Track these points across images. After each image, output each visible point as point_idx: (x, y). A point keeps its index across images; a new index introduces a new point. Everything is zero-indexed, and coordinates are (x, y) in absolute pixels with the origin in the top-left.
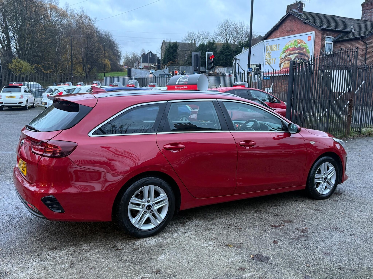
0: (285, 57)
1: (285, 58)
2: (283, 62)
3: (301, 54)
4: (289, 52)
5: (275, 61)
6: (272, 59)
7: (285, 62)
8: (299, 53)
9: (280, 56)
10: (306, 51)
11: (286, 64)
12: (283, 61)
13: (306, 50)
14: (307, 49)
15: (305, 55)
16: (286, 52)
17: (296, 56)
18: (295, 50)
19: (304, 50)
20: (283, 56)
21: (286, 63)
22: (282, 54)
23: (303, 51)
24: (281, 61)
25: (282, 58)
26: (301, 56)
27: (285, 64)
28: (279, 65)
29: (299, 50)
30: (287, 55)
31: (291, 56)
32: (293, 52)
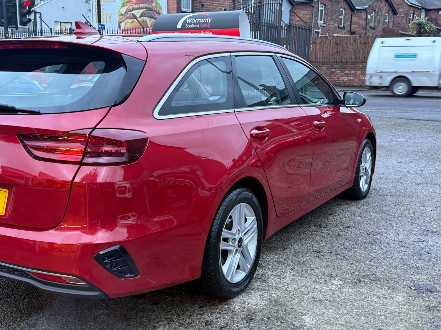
0: (126, 12)
1: (127, 15)
2: (124, 21)
3: (150, 9)
4: (132, 6)
5: (110, 18)
6: (106, 15)
7: (126, 21)
8: (146, 8)
9: (118, 11)
10: (156, 6)
11: (129, 24)
12: (124, 19)
13: (156, 4)
14: (158, 3)
15: (155, 11)
16: (126, 5)
17: (143, 13)
18: (140, 4)
19: (154, 4)
20: (123, 11)
21: (128, 22)
22: (120, 7)
23: (151, 5)
24: (120, 19)
25: (122, 15)
26: (150, 12)
27: (127, 24)
28: (117, 25)
29: (146, 3)
30: (128, 11)
31: (134, 12)
32: (137, 6)
